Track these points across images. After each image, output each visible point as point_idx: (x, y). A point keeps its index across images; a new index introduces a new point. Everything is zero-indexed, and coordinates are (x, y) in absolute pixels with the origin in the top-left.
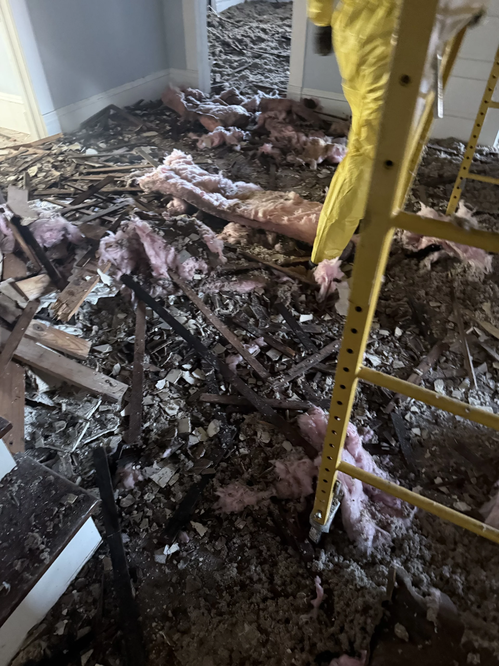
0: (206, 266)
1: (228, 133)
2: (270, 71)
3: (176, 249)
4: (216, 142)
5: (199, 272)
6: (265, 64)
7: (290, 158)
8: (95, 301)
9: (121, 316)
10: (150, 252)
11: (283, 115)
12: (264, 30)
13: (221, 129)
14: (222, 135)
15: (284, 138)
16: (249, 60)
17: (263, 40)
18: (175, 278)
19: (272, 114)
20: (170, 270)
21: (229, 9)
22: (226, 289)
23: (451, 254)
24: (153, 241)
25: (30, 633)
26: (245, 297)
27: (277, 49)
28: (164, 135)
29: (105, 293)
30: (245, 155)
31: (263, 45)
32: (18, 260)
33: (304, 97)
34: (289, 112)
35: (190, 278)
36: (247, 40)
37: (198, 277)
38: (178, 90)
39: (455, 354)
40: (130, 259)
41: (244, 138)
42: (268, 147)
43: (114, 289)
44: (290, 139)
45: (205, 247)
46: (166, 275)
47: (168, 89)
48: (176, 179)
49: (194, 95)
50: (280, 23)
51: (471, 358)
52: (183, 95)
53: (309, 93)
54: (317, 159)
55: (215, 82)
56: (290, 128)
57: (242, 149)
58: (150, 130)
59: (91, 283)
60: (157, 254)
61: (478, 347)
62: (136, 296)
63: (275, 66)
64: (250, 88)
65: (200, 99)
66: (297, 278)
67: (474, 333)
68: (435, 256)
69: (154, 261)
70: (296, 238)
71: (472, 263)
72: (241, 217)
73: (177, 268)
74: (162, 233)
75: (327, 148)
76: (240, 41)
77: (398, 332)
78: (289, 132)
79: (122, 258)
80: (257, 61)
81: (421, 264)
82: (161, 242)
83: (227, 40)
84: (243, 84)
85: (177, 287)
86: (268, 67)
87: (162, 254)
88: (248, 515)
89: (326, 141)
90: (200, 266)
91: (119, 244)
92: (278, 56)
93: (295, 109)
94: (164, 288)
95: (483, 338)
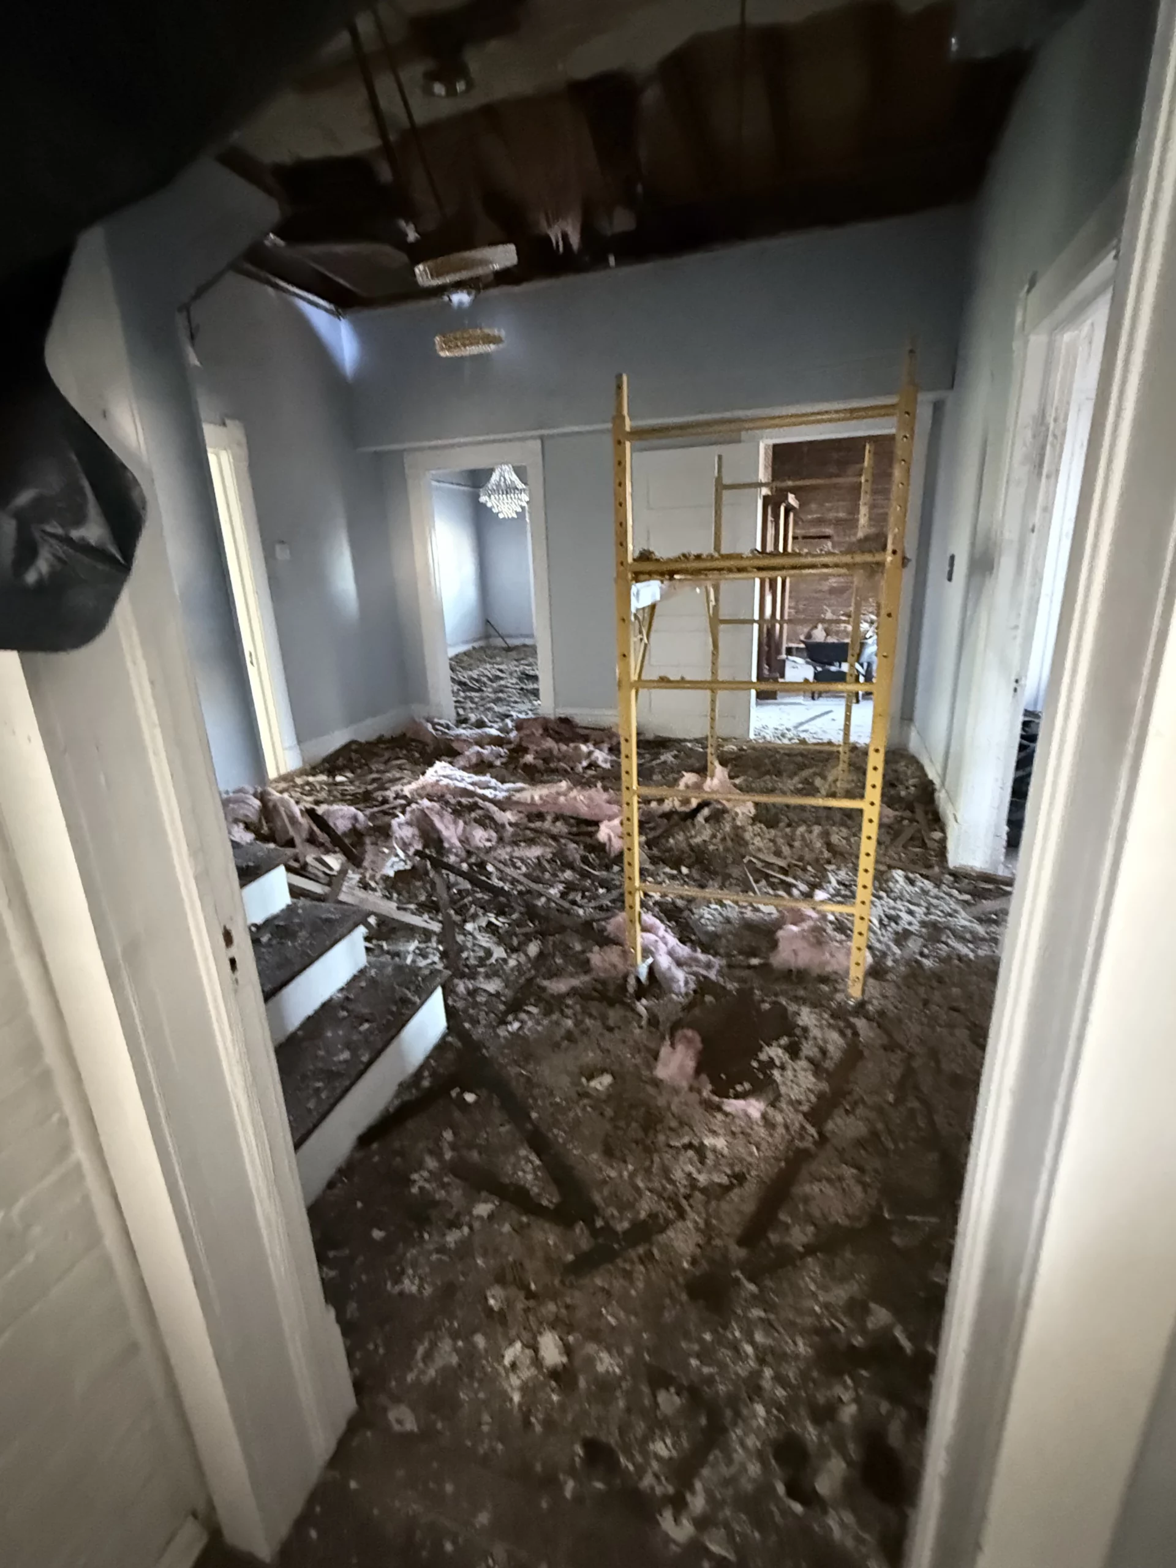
0: (494, 835)
1: (485, 752)
2: (516, 702)
3: (465, 823)
4: (474, 760)
5: (489, 840)
6: (510, 697)
7: (552, 765)
8: (391, 874)
9: (418, 884)
10: (439, 825)
11: (540, 731)
12: (501, 671)
13: (478, 748)
14: (478, 753)
15: (545, 751)
16: (490, 695)
17: (502, 678)
18: (467, 847)
19: (528, 732)
20: (461, 841)
21: (457, 656)
22: (516, 854)
23: (719, 806)
24: (442, 817)
25: (401, 1085)
26: (535, 861)
27: (517, 684)
28: (415, 762)
29: (401, 866)
30: (506, 769)
31: (502, 682)
32: (313, 847)
33: (558, 715)
34: (546, 729)
35: (482, 846)
36: (485, 679)
37: (488, 844)
38: (423, 721)
39: (737, 879)
40: (421, 837)
41: (503, 754)
42: (529, 758)
43: (408, 862)
44: (550, 751)
45: (492, 819)
46: (458, 844)
47: (414, 721)
48: (445, 781)
49: (441, 725)
50: (516, 663)
51: (751, 878)
52: (429, 726)
53: (563, 712)
54: (581, 763)
55: (458, 714)
56: (549, 739)
57: (502, 764)
58: (398, 758)
59: (388, 856)
60: (447, 828)
61: (755, 871)
62: (431, 864)
63: (520, 698)
64: (498, 717)
65: (448, 727)
66: (581, 841)
67: (750, 861)
68: (706, 812)
69: (445, 833)
70: (575, 815)
71: (738, 810)
72: (518, 803)
73: (467, 839)
74: (450, 810)
75: (590, 753)
76: (477, 681)
77: (685, 870)
78: (549, 743)
79: (413, 836)
80: (501, 695)
81: (696, 822)
82: (448, 817)
83: (463, 679)
84: (490, 714)
85: (469, 853)
86: (512, 699)
87: (452, 827)
88: (574, 994)
89: (588, 747)
90: (489, 835)
91: (409, 823)
92: (522, 689)
93: (550, 725)
94: (457, 855)
95: (759, 865)
